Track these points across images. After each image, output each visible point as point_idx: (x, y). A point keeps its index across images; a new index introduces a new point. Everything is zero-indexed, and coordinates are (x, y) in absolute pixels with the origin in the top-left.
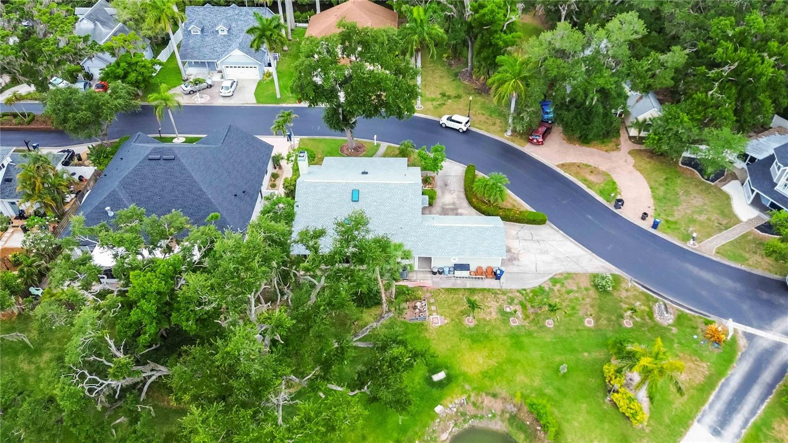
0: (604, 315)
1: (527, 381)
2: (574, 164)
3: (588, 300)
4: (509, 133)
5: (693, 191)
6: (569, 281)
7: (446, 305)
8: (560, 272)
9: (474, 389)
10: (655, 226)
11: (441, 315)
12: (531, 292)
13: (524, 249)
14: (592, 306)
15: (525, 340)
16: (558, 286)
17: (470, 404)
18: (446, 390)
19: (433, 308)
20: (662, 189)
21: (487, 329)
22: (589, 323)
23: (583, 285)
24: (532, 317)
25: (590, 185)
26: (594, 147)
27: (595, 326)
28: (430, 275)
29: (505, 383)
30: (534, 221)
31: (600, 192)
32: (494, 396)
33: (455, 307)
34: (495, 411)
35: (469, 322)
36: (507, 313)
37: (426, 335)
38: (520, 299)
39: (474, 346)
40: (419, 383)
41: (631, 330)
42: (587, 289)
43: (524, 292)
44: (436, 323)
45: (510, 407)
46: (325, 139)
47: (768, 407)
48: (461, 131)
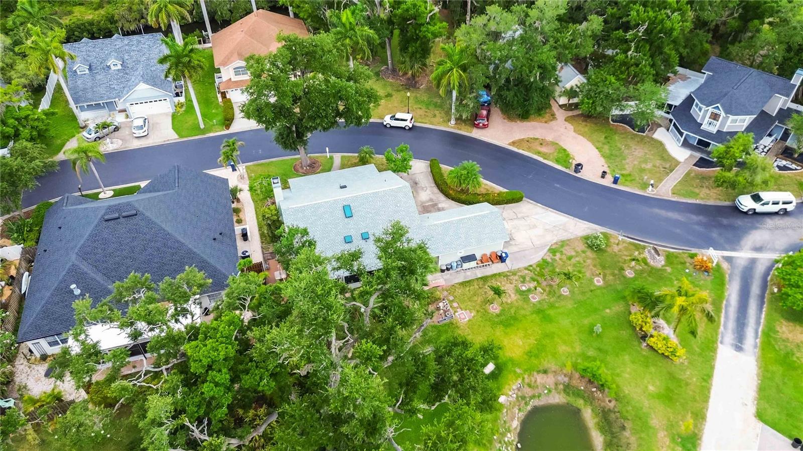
0: (608, 272)
1: (569, 349)
2: (523, 140)
3: (589, 261)
4: (453, 122)
5: (632, 144)
6: (565, 248)
7: (466, 299)
8: (555, 241)
9: (525, 370)
10: (616, 181)
11: (466, 310)
12: (537, 266)
13: (515, 228)
14: (595, 266)
15: (551, 312)
16: (558, 255)
17: (525, 386)
18: (501, 380)
19: (455, 305)
20: (606, 147)
21: (513, 311)
22: (598, 281)
23: (579, 249)
24: (547, 289)
25: (545, 156)
26: (533, 120)
27: (604, 283)
28: (439, 274)
29: (550, 357)
30: (513, 199)
31: (556, 161)
32: (545, 372)
33: (475, 298)
34: (549, 386)
35: (495, 309)
36: (524, 291)
37: (460, 332)
38: (530, 276)
39: (508, 330)
41: (634, 279)
42: (583, 252)
43: (531, 268)
44: (464, 319)
45: (562, 378)
46: (272, 162)
47: (767, 315)
48: (407, 128)
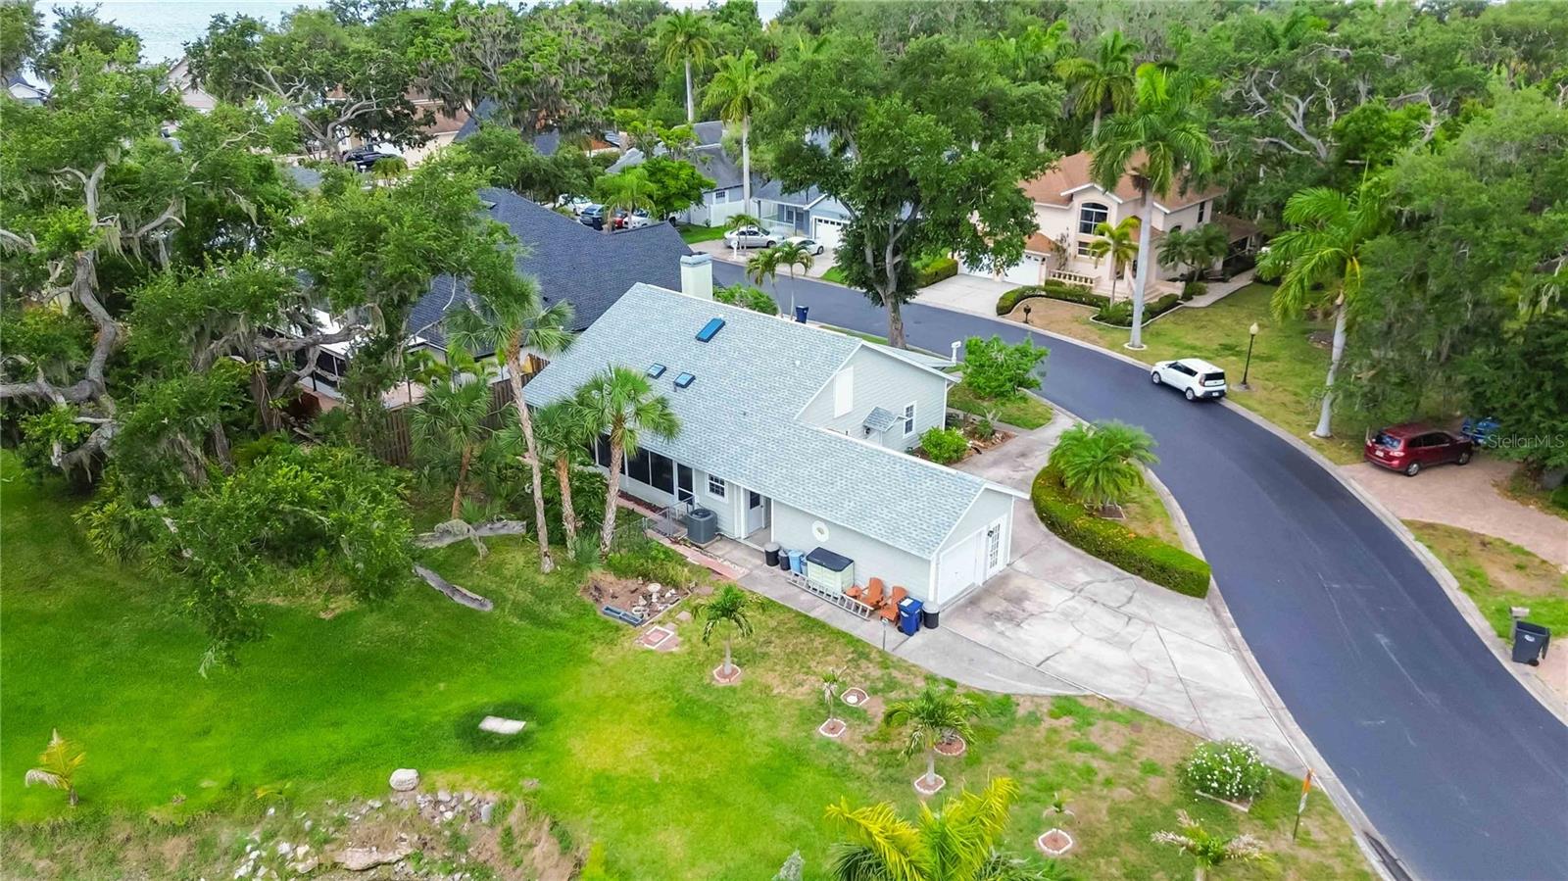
2: (1472, 535)
3: (1121, 793)
4: (1321, 429)
6: (1116, 726)
8: (1113, 696)
11: (680, 635)
12: (967, 696)
14: (1116, 812)
15: (808, 778)
16: (1066, 721)
17: (497, 828)
18: (480, 759)
19: (684, 615)
21: (745, 708)
22: (1054, 843)
23: (1146, 754)
24: (895, 745)
25: (1480, 587)
27: (1063, 861)
28: (760, 562)
29: (618, 824)
32: (565, 844)
35: (725, 675)
36: (838, 703)
37: (598, 649)
39: (667, 721)
40: (446, 715)
42: (1151, 769)
43: (943, 687)
44: (648, 642)
48: (1189, 396)
